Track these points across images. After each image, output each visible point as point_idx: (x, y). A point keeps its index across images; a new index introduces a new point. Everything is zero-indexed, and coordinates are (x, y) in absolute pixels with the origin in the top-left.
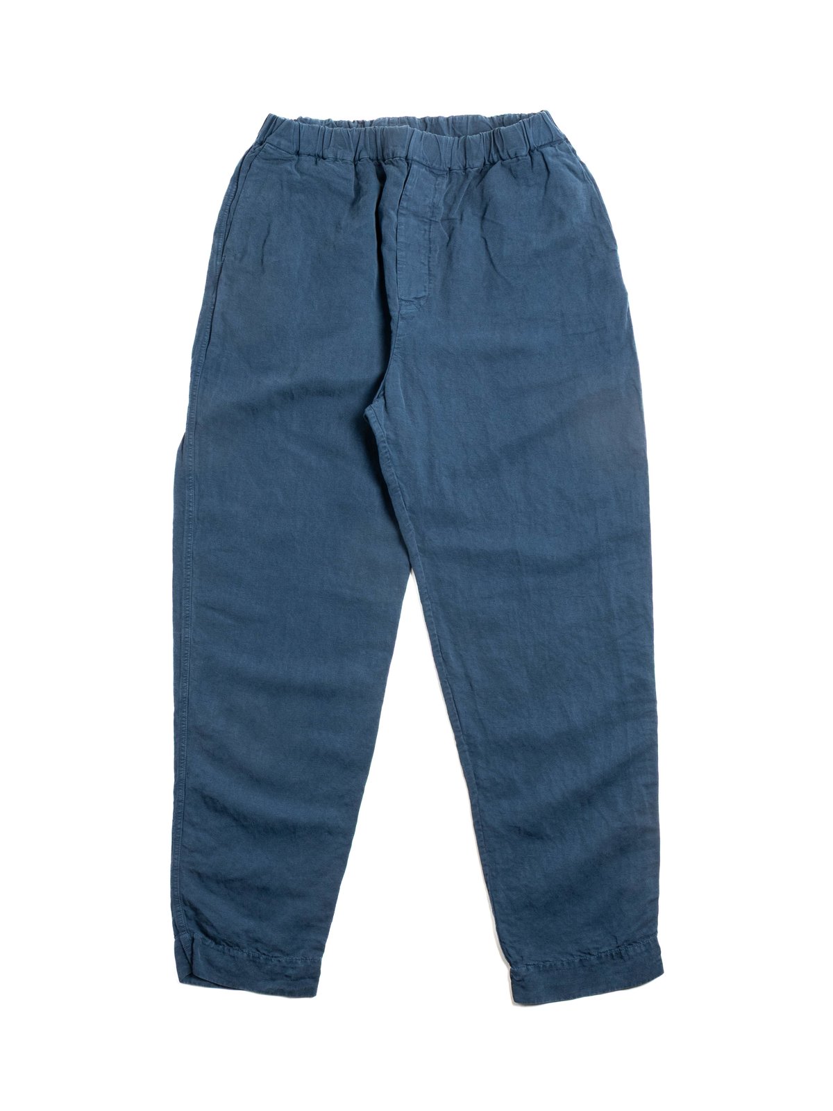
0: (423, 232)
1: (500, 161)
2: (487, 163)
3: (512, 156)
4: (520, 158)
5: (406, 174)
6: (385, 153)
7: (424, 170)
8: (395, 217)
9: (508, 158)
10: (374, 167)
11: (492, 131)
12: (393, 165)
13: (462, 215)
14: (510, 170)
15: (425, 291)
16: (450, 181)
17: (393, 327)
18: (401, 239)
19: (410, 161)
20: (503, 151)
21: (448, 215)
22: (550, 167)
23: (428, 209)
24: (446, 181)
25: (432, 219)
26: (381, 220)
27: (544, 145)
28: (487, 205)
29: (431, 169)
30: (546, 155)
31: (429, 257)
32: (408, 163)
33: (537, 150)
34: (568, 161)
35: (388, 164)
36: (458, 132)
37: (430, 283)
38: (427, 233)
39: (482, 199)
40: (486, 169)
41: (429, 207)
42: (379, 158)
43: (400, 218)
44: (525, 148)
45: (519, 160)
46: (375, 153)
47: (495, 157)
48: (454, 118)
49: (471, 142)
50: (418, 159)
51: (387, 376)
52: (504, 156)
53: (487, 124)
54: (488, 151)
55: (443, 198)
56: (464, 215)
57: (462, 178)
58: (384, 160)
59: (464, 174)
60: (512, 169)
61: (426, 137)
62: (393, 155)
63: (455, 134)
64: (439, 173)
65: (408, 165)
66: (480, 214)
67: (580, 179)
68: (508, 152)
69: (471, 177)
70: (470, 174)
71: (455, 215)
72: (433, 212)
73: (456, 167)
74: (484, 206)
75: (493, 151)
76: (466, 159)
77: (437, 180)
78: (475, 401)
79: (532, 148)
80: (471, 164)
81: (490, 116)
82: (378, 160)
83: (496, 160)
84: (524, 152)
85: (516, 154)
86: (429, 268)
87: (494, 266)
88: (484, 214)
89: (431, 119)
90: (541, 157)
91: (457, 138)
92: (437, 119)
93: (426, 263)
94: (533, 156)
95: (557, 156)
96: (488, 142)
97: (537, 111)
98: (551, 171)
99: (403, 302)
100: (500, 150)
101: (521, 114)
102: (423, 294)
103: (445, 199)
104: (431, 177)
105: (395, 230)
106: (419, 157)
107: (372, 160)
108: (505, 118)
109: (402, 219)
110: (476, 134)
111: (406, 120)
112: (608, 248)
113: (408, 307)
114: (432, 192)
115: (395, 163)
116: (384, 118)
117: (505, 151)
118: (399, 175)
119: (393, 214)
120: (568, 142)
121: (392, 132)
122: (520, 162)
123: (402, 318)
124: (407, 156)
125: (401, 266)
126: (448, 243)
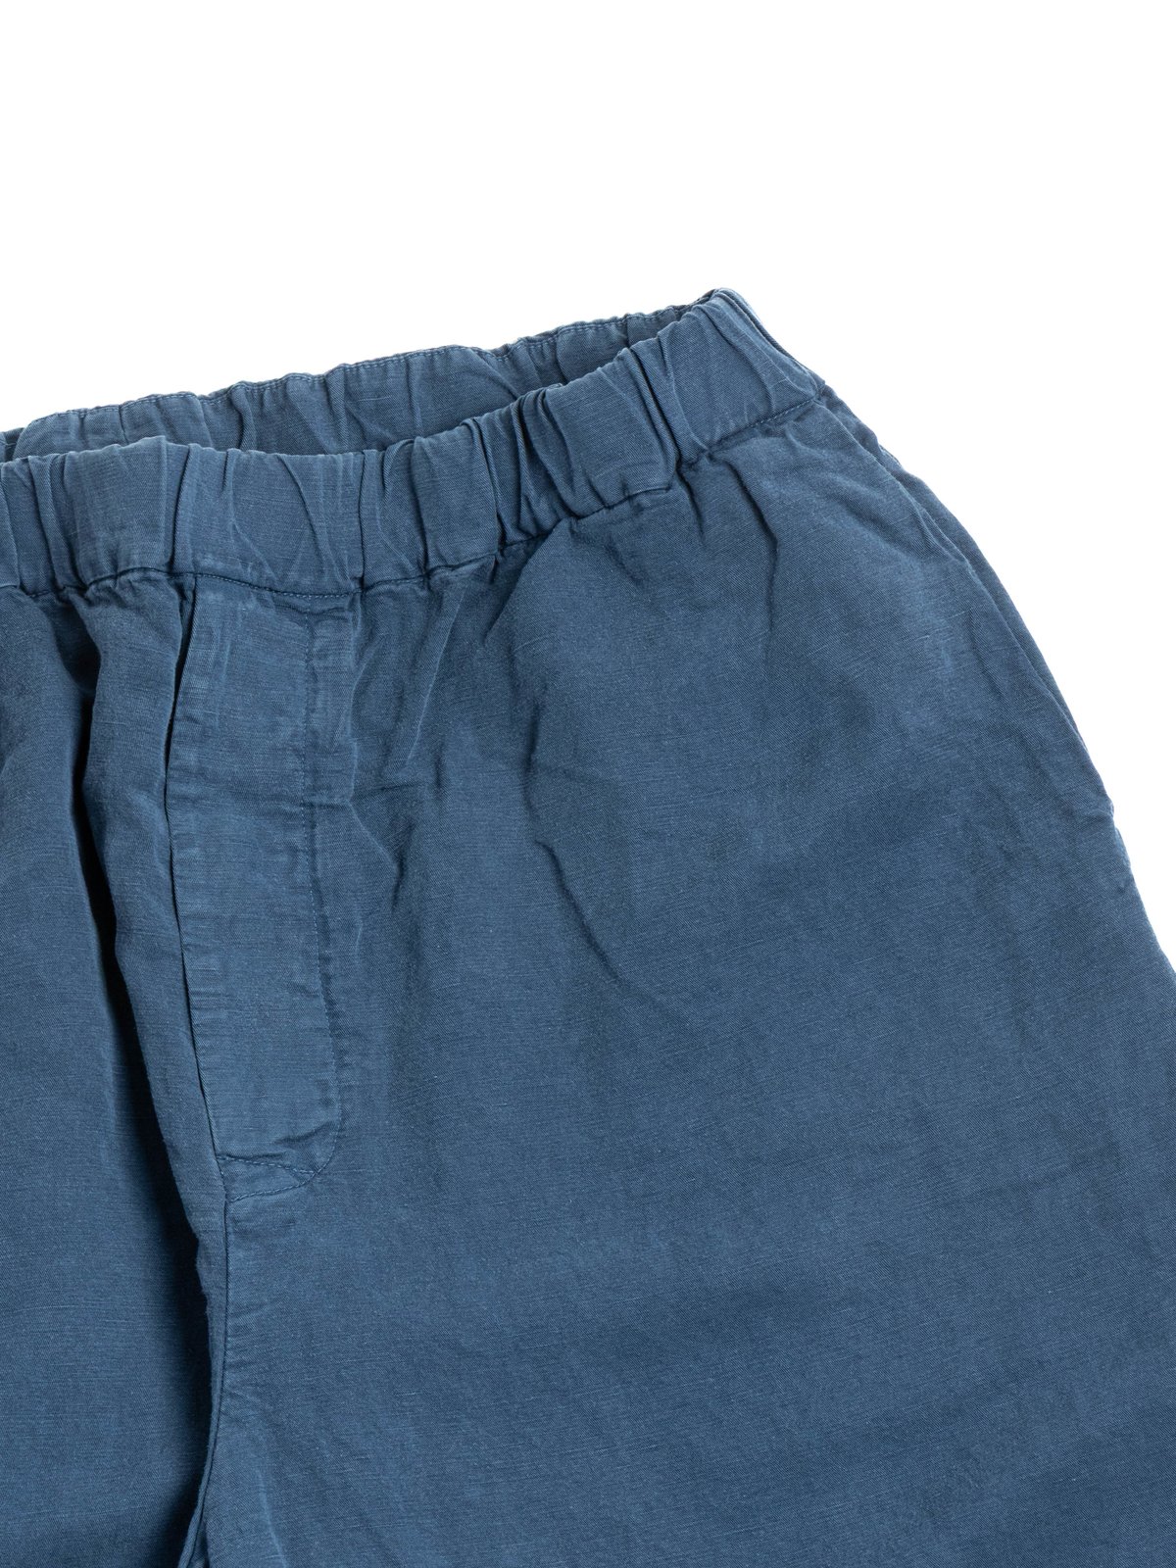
0: (284, 859)
1: (564, 524)
2: (513, 535)
3: (612, 495)
4: (645, 500)
5: (180, 635)
6: (81, 561)
7: (252, 605)
8: (158, 814)
9: (596, 505)
10: (45, 622)
11: (514, 405)
12: (122, 604)
13: (438, 765)
14: (611, 551)
15: (327, 1103)
16: (370, 634)
17: (209, 1277)
18: (190, 904)
19: (189, 581)
20: (570, 480)
21: (380, 774)
22: (775, 522)
23: (291, 763)
24: (354, 633)
25: (316, 800)
26: (102, 840)
27: (739, 432)
28: (537, 710)
29: (279, 595)
30: (750, 476)
31: (326, 960)
32: (180, 590)
33: (711, 457)
34: (846, 483)
35: (100, 600)
36: (374, 429)
37: (342, 1066)
38: (302, 858)
39: (515, 688)
40: (511, 564)
41: (296, 750)
42: (61, 581)
43: (176, 815)
44: (659, 456)
45: (639, 509)
46: (42, 563)
47: (543, 509)
48: (348, 374)
49: (435, 460)
50: (220, 566)
51: (213, 1493)
52: (580, 499)
53: (493, 380)
54: (510, 488)
55: (348, 706)
56: (448, 761)
57: (418, 612)
58: (82, 589)
59: (423, 593)
60: (619, 546)
61: (243, 470)
62: (115, 564)
63: (364, 440)
64: (318, 608)
65: (183, 596)
66: (516, 750)
67: (908, 547)
68: (589, 483)
69: (453, 606)
70: (448, 594)
71: (410, 767)
72: (315, 772)
73: (388, 572)
74: (526, 714)
75: (530, 487)
76: (423, 532)
77: (313, 637)
78: (602, 1541)
79: (688, 454)
80: (445, 551)
81: (497, 344)
82: (55, 588)
83: (547, 520)
84: (659, 474)
85: (624, 487)
86: (331, 1003)
87: (602, 956)
88: (531, 747)
89: (256, 391)
90: (731, 482)
91: (373, 454)
92: (282, 386)
93: (316, 984)
94: (695, 486)
95: (797, 469)
96: (504, 449)
97: (687, 295)
98: (778, 535)
99: (239, 1168)
100: (558, 478)
101: (627, 318)
102: (322, 1116)
103: (357, 707)
104: (292, 628)
105: (163, 872)
106: (224, 556)
107: (34, 594)
108: (562, 343)
109: (187, 821)
110: (451, 428)
111: (154, 413)
112: (1069, 814)
113: (261, 1186)
114: (302, 691)
115: (128, 597)
116: (61, 418)
117: (579, 481)
118: (150, 641)
119: (146, 804)
120: (835, 404)
121: (99, 470)
122: (644, 518)
123: (243, 1234)
124: (171, 563)
125: (208, 1016)
126: (396, 889)
